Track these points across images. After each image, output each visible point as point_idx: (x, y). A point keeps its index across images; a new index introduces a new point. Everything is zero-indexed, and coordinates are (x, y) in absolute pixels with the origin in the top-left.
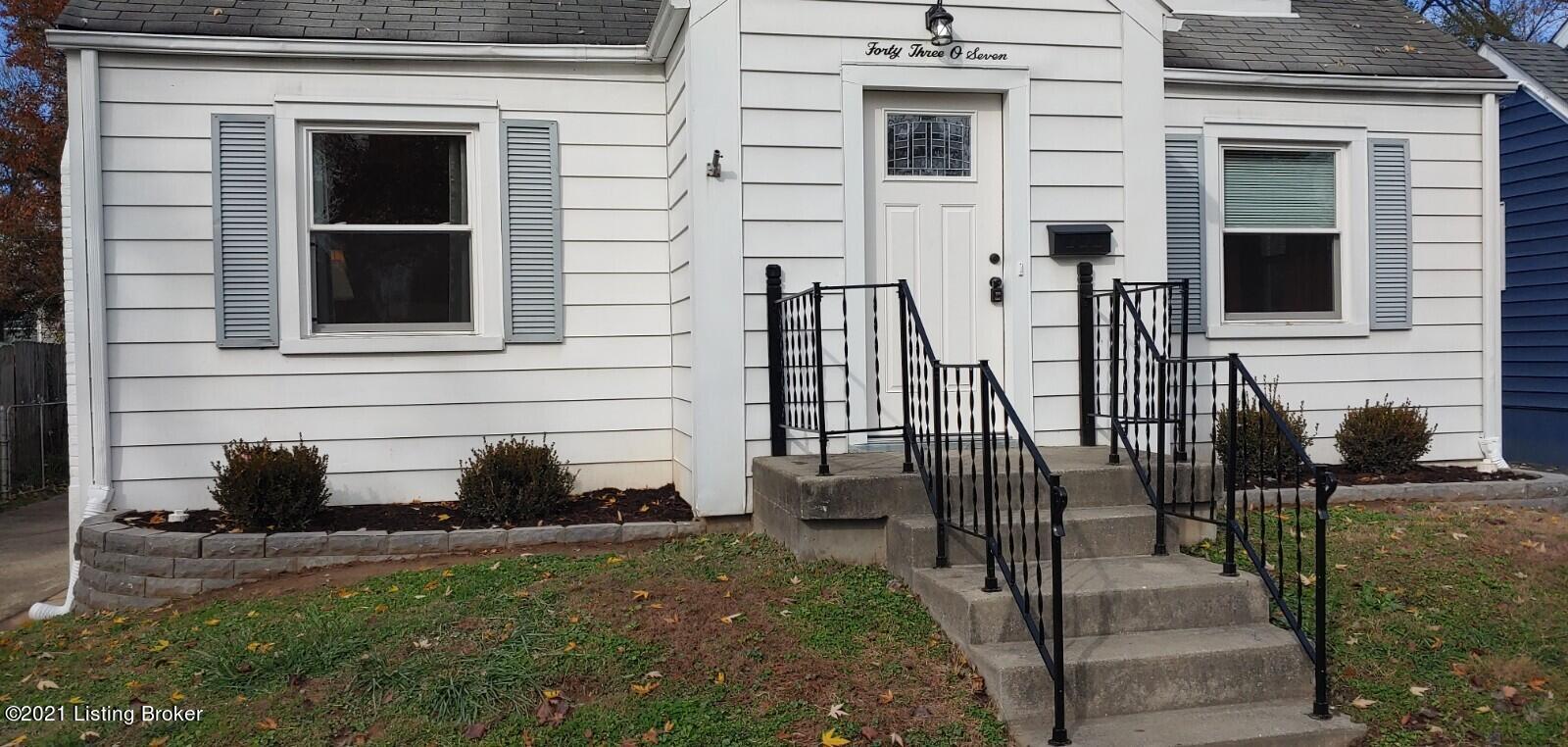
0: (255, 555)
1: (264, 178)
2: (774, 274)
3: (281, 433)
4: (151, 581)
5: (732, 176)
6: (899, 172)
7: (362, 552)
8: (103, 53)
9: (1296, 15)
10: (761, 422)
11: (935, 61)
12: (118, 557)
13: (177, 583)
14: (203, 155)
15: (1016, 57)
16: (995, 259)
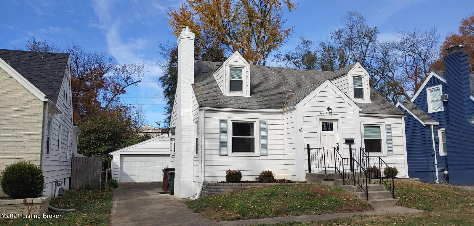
0: (240, 186)
1: (227, 128)
2: (308, 145)
4: (226, 190)
5: (303, 131)
6: (324, 131)
7: (254, 186)
8: (205, 110)
9: (372, 103)
10: (307, 168)
11: (329, 115)
12: (218, 187)
13: (230, 190)
14: (218, 126)
15: (340, 114)
16: (337, 144)
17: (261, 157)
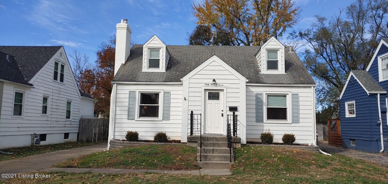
0: (129, 144)
1: (135, 98)
2: (192, 112)
3: (133, 130)
4: (118, 146)
5: (187, 100)
6: (210, 99)
7: (141, 144)
8: (117, 84)
9: (286, 73)
10: (189, 131)
11: (214, 86)
12: (114, 143)
13: (120, 146)
14: (127, 96)
15: (225, 85)
16: (222, 111)
17: (164, 122)
